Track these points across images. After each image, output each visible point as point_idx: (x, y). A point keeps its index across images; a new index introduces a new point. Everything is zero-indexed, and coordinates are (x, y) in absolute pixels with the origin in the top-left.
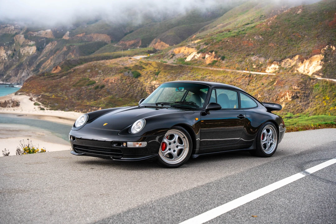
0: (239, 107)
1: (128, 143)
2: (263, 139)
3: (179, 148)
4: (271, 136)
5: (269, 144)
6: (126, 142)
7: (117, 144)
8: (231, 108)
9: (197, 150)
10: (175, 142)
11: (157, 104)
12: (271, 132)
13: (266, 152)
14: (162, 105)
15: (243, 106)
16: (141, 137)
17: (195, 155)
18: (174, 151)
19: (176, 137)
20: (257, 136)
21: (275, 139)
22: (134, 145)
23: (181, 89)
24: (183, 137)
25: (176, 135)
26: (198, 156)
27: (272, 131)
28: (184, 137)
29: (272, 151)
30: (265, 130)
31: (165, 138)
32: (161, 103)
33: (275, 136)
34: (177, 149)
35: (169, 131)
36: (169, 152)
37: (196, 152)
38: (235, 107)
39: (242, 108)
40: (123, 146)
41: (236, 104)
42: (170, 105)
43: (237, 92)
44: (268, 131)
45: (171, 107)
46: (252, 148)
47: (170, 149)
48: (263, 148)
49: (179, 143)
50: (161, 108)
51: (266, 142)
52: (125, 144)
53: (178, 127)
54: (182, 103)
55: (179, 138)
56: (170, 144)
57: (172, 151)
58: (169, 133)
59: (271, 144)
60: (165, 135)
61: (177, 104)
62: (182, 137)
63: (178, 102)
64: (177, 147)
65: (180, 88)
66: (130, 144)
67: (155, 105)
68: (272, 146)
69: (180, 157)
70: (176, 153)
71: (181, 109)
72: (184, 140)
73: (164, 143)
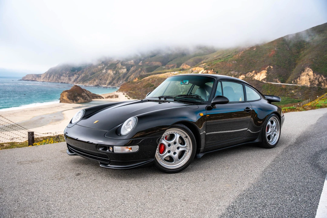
0: (245, 101)
1: (115, 148)
2: (268, 131)
3: (181, 149)
4: (274, 128)
5: (273, 135)
6: (112, 146)
7: (102, 149)
8: (236, 101)
9: (202, 148)
10: (175, 143)
11: (160, 98)
12: (274, 124)
13: (270, 143)
14: (165, 98)
15: (248, 99)
16: (130, 140)
17: (200, 154)
18: (175, 153)
19: (177, 137)
20: (263, 128)
21: (278, 130)
22: (123, 150)
23: (186, 82)
24: (185, 136)
25: (177, 134)
26: (203, 155)
27: (275, 122)
28: (187, 137)
29: (275, 141)
30: (270, 122)
31: (164, 139)
32: (164, 97)
33: (278, 127)
34: (178, 152)
35: (167, 130)
36: (168, 154)
37: (201, 151)
38: (241, 100)
39: (247, 100)
40: (110, 151)
41: (241, 97)
42: (173, 99)
43: (243, 85)
44: (272, 122)
45: (174, 100)
46: (257, 141)
47: (169, 152)
48: (268, 140)
49: (181, 144)
50: (164, 102)
51: (270, 134)
52: (111, 148)
53: (179, 125)
54: (185, 97)
55: (181, 138)
56: (169, 145)
57: (171, 154)
58: (168, 132)
59: (275, 135)
60: (164, 135)
61: (181, 97)
62: (183, 136)
63: (181, 96)
64: (178, 148)
65: (184, 81)
66: (118, 149)
67: (158, 99)
68: (275, 136)
69: (182, 160)
70: (176, 156)
71: (184, 103)
72: (186, 140)
73: (162, 144)
